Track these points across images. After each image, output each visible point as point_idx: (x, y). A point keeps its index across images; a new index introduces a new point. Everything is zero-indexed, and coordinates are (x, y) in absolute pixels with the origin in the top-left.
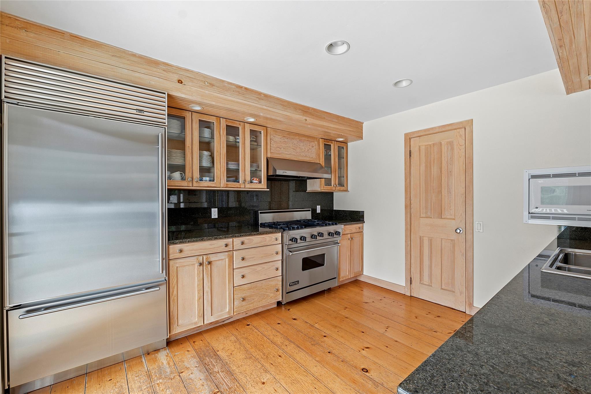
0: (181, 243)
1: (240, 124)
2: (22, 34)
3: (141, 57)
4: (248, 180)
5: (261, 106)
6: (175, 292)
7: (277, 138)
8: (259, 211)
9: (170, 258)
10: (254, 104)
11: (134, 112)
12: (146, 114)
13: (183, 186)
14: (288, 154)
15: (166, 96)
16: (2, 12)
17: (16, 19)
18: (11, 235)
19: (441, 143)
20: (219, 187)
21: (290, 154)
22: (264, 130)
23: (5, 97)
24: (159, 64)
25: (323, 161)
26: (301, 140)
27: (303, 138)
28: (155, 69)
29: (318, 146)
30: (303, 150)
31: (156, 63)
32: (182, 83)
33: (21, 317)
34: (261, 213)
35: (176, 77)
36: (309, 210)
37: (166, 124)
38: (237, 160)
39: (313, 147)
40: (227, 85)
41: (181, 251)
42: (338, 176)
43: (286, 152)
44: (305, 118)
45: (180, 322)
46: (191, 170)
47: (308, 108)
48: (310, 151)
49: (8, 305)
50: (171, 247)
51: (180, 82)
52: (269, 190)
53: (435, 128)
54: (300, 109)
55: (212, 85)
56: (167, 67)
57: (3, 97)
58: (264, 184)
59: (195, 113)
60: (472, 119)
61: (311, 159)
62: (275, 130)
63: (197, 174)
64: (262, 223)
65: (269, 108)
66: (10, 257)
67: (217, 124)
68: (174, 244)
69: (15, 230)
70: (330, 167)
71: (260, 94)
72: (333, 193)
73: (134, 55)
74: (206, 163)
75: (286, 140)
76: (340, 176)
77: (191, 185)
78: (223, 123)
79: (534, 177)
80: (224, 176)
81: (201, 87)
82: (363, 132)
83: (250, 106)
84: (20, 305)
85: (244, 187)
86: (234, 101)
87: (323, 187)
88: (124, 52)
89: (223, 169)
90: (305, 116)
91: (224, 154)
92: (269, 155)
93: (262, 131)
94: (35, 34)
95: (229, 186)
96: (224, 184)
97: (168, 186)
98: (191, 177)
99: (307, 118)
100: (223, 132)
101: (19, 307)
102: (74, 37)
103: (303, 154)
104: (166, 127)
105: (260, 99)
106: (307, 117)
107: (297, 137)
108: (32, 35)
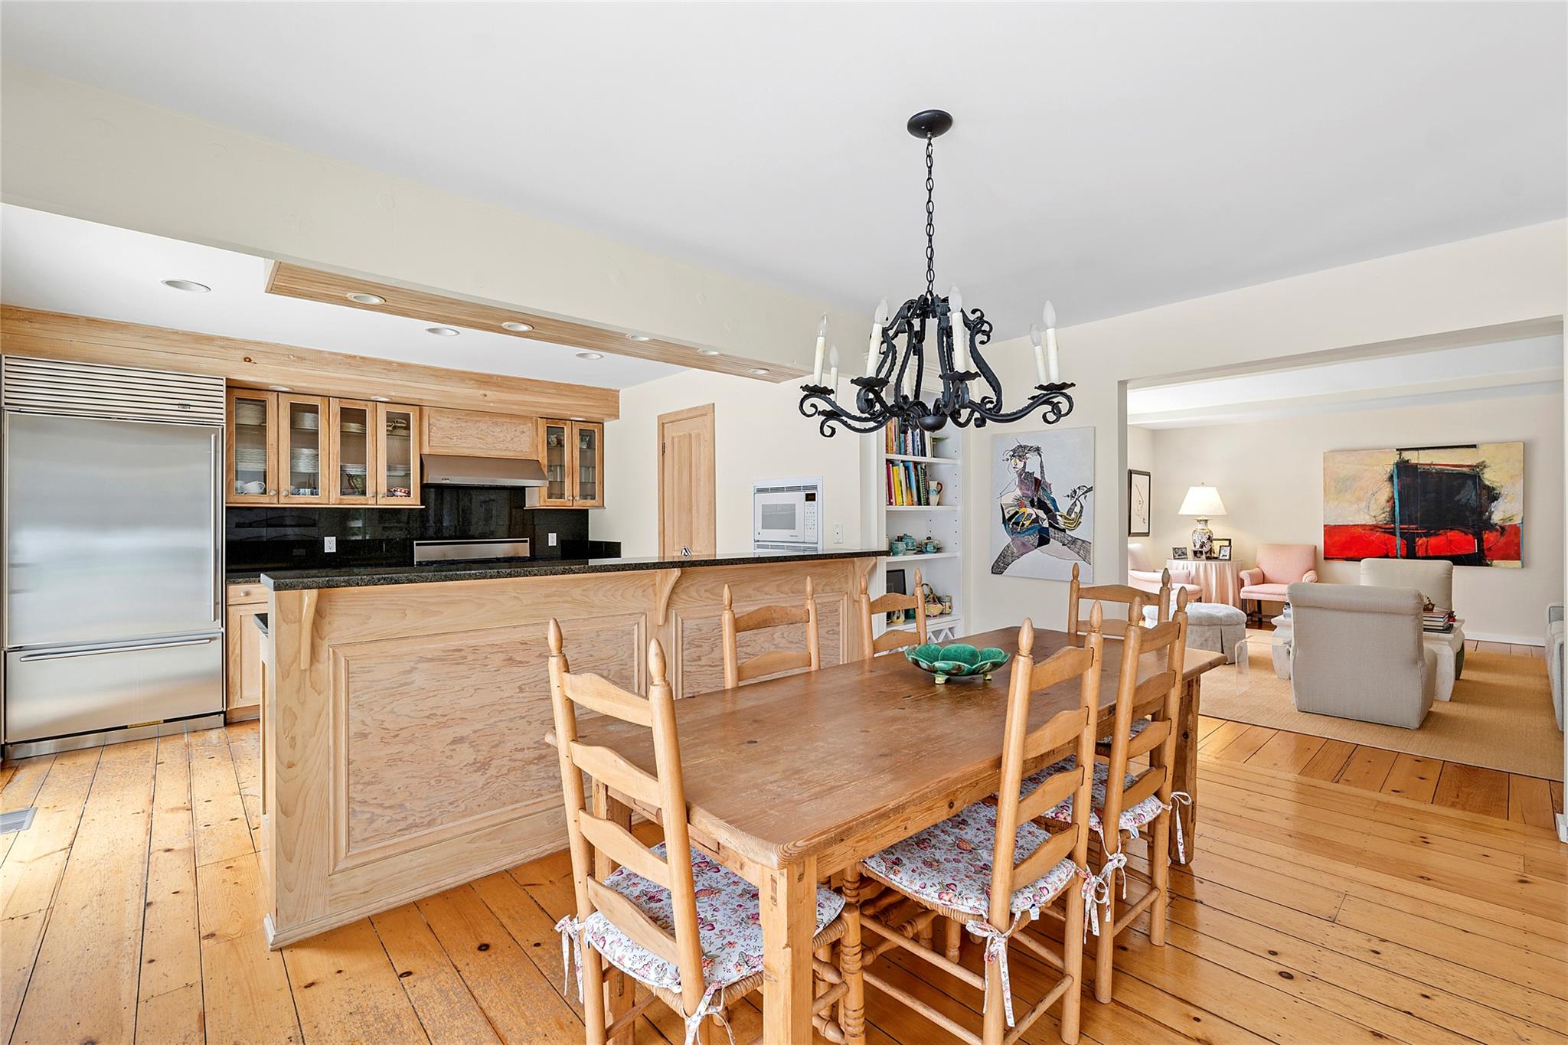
0: (246, 582)
1: (366, 405)
2: (26, 327)
3: (185, 334)
4: (382, 492)
5: (392, 382)
6: (238, 651)
7: (445, 422)
8: (415, 542)
9: (230, 603)
10: (378, 380)
11: (176, 408)
12: (192, 409)
13: (262, 503)
14: (469, 448)
15: (224, 383)
16: (2, 305)
17: (18, 310)
18: (11, 566)
19: (690, 435)
20: (327, 504)
21: (472, 447)
22: (414, 411)
23: (6, 404)
24: (214, 340)
25: (543, 457)
26: (496, 424)
27: (501, 420)
28: (207, 347)
29: (535, 430)
30: (500, 440)
31: (209, 339)
32: (250, 361)
33: (22, 659)
34: (417, 545)
35: (243, 354)
36: (526, 541)
37: (224, 421)
38: (362, 460)
39: (523, 432)
40: (327, 356)
41: (247, 594)
42: (578, 481)
43: (465, 445)
44: (482, 392)
45: (245, 693)
46: (276, 479)
47: (490, 376)
48: (516, 439)
49: (7, 646)
50: (231, 588)
51: (248, 360)
52: (424, 507)
53: (682, 411)
54: (471, 379)
55: (301, 359)
56: (226, 343)
57: (3, 405)
58: (416, 498)
59: (284, 395)
60: (714, 404)
61: (518, 454)
62: (440, 409)
63: (286, 485)
64: (419, 562)
65: (408, 384)
66: (11, 592)
67: (323, 407)
68: (234, 583)
69: (17, 560)
70: (561, 466)
71: (390, 363)
72: (587, 510)
73: (176, 333)
74: (304, 467)
75: (463, 424)
76: (583, 481)
77: (276, 501)
78: (335, 406)
79: (760, 491)
80: (335, 486)
81: (283, 365)
82: (618, 407)
83: (370, 382)
84: (21, 647)
85: (374, 502)
86: (339, 379)
87: (545, 502)
88: (161, 330)
89: (335, 475)
90: (483, 389)
91: (336, 453)
92: (426, 450)
93: (411, 414)
94: (41, 323)
95: (345, 502)
96: (336, 498)
97: (226, 503)
98: (276, 488)
99: (487, 393)
100: (336, 420)
101: (20, 649)
102: (91, 322)
103: (501, 446)
104: (225, 425)
105: (389, 370)
106: (486, 390)
107: (487, 418)
108: (37, 325)
